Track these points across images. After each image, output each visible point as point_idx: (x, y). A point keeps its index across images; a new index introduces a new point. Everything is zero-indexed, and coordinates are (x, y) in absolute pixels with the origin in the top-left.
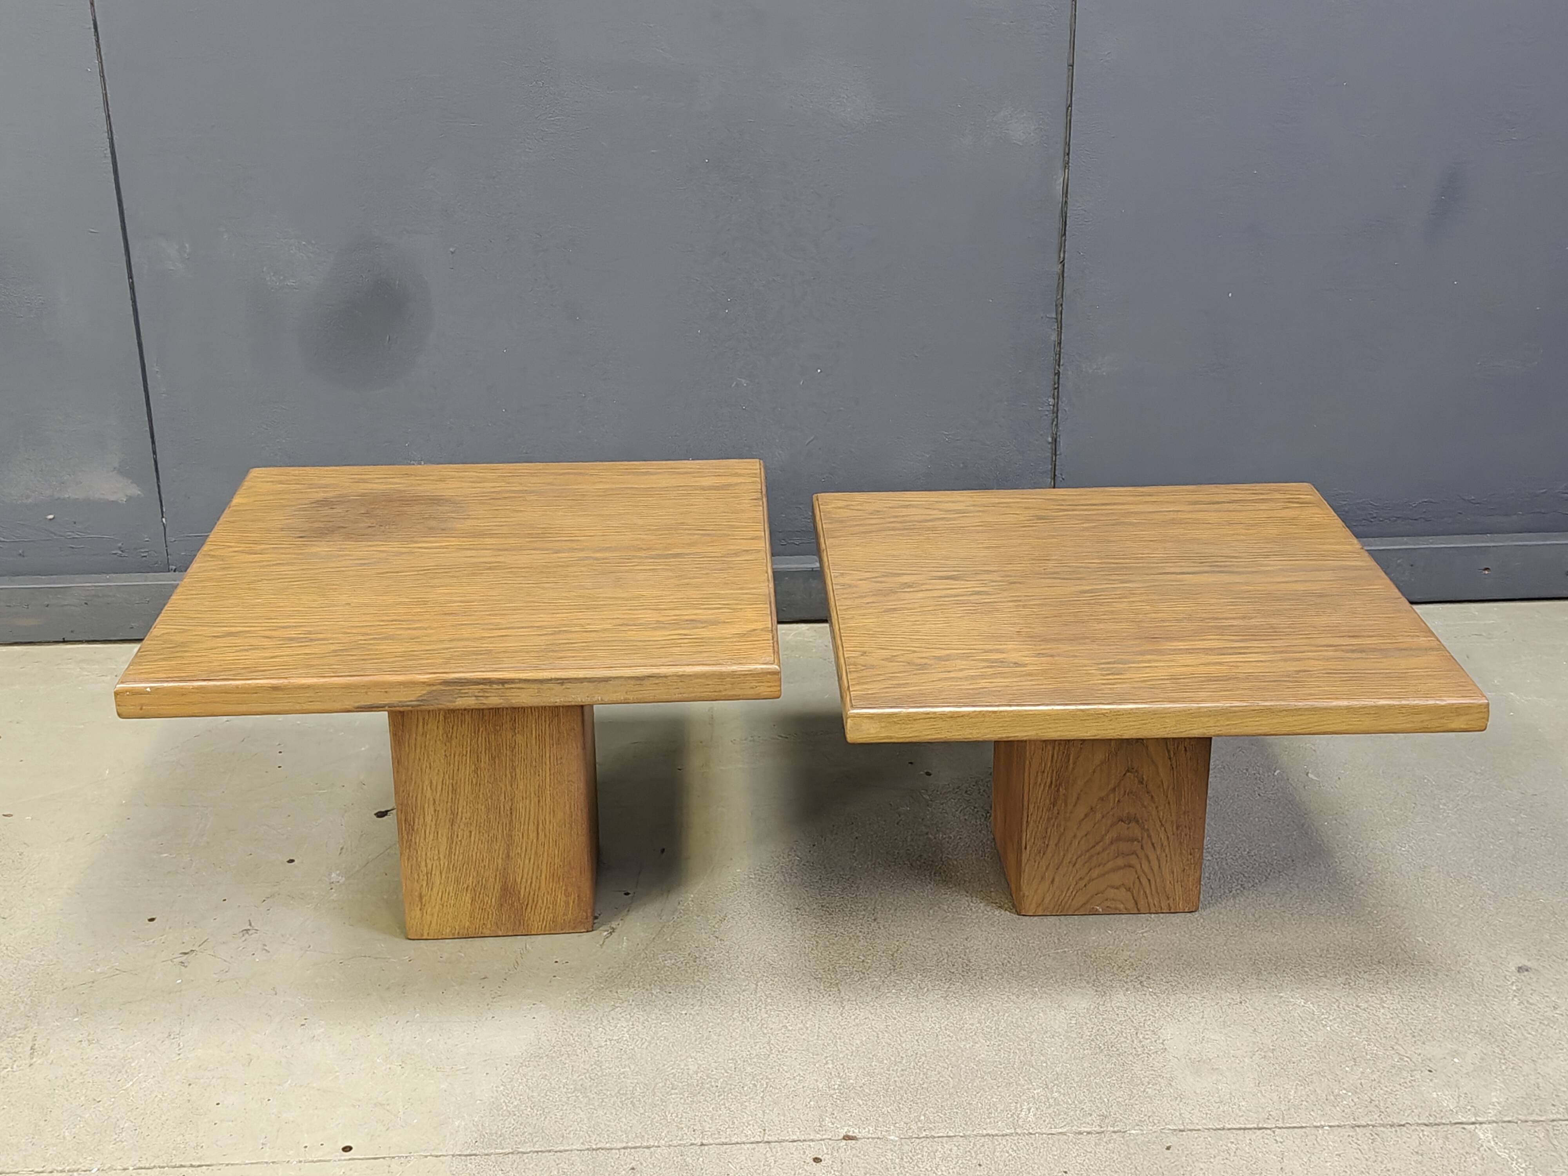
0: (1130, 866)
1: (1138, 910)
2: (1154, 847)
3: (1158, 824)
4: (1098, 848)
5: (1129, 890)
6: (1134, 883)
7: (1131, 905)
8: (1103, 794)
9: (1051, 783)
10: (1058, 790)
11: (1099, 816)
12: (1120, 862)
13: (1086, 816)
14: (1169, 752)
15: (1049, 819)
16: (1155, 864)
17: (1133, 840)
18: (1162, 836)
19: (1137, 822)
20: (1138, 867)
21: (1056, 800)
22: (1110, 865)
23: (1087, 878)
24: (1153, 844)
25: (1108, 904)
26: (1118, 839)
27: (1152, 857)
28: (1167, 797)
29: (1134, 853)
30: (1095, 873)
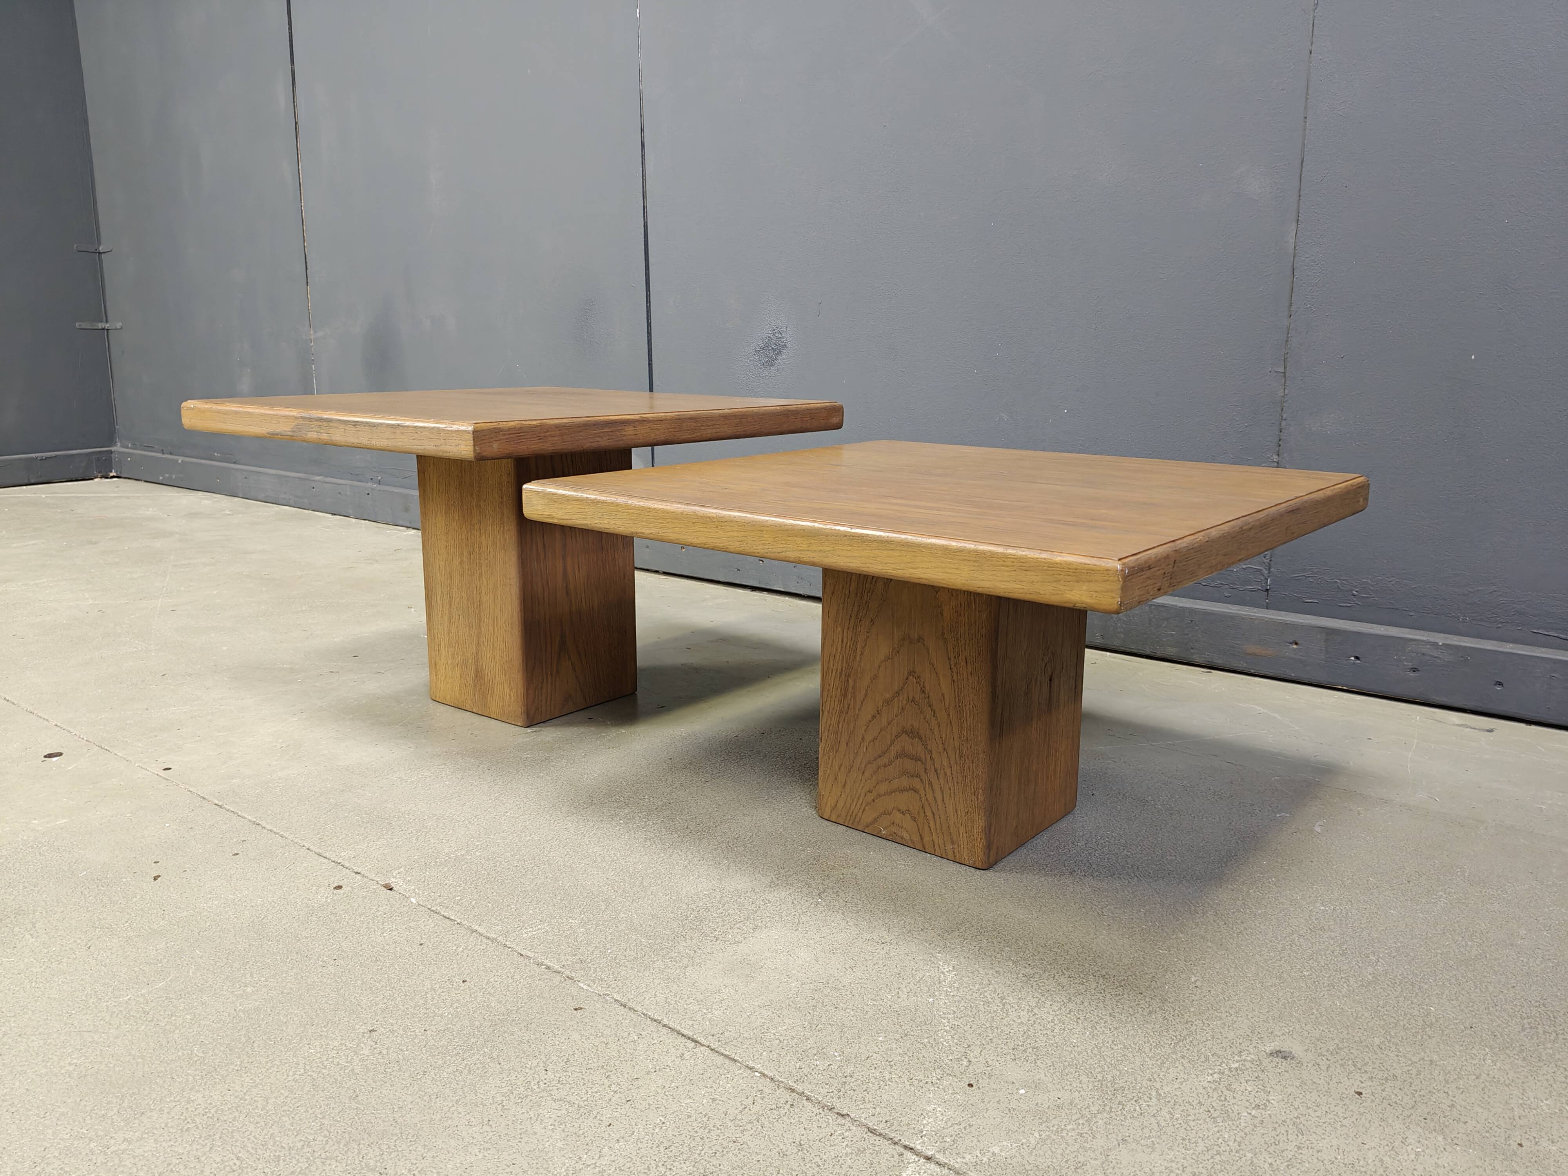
0: (915, 791)
1: (924, 847)
2: (937, 773)
3: (941, 749)
4: (885, 760)
5: (914, 819)
6: (918, 812)
7: (916, 838)
8: (888, 696)
9: (842, 670)
10: (848, 681)
11: (884, 722)
12: (905, 782)
13: (874, 717)
14: (950, 660)
15: (841, 712)
16: (939, 796)
17: (917, 759)
18: (945, 763)
19: (921, 739)
20: (922, 792)
21: (846, 690)
22: (896, 783)
23: (874, 794)
24: (936, 770)
25: (894, 829)
26: (903, 754)
27: (936, 787)
28: (949, 715)
29: (918, 776)
30: (884, 788)
